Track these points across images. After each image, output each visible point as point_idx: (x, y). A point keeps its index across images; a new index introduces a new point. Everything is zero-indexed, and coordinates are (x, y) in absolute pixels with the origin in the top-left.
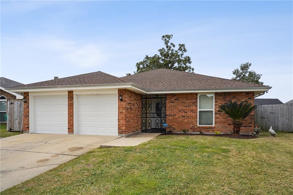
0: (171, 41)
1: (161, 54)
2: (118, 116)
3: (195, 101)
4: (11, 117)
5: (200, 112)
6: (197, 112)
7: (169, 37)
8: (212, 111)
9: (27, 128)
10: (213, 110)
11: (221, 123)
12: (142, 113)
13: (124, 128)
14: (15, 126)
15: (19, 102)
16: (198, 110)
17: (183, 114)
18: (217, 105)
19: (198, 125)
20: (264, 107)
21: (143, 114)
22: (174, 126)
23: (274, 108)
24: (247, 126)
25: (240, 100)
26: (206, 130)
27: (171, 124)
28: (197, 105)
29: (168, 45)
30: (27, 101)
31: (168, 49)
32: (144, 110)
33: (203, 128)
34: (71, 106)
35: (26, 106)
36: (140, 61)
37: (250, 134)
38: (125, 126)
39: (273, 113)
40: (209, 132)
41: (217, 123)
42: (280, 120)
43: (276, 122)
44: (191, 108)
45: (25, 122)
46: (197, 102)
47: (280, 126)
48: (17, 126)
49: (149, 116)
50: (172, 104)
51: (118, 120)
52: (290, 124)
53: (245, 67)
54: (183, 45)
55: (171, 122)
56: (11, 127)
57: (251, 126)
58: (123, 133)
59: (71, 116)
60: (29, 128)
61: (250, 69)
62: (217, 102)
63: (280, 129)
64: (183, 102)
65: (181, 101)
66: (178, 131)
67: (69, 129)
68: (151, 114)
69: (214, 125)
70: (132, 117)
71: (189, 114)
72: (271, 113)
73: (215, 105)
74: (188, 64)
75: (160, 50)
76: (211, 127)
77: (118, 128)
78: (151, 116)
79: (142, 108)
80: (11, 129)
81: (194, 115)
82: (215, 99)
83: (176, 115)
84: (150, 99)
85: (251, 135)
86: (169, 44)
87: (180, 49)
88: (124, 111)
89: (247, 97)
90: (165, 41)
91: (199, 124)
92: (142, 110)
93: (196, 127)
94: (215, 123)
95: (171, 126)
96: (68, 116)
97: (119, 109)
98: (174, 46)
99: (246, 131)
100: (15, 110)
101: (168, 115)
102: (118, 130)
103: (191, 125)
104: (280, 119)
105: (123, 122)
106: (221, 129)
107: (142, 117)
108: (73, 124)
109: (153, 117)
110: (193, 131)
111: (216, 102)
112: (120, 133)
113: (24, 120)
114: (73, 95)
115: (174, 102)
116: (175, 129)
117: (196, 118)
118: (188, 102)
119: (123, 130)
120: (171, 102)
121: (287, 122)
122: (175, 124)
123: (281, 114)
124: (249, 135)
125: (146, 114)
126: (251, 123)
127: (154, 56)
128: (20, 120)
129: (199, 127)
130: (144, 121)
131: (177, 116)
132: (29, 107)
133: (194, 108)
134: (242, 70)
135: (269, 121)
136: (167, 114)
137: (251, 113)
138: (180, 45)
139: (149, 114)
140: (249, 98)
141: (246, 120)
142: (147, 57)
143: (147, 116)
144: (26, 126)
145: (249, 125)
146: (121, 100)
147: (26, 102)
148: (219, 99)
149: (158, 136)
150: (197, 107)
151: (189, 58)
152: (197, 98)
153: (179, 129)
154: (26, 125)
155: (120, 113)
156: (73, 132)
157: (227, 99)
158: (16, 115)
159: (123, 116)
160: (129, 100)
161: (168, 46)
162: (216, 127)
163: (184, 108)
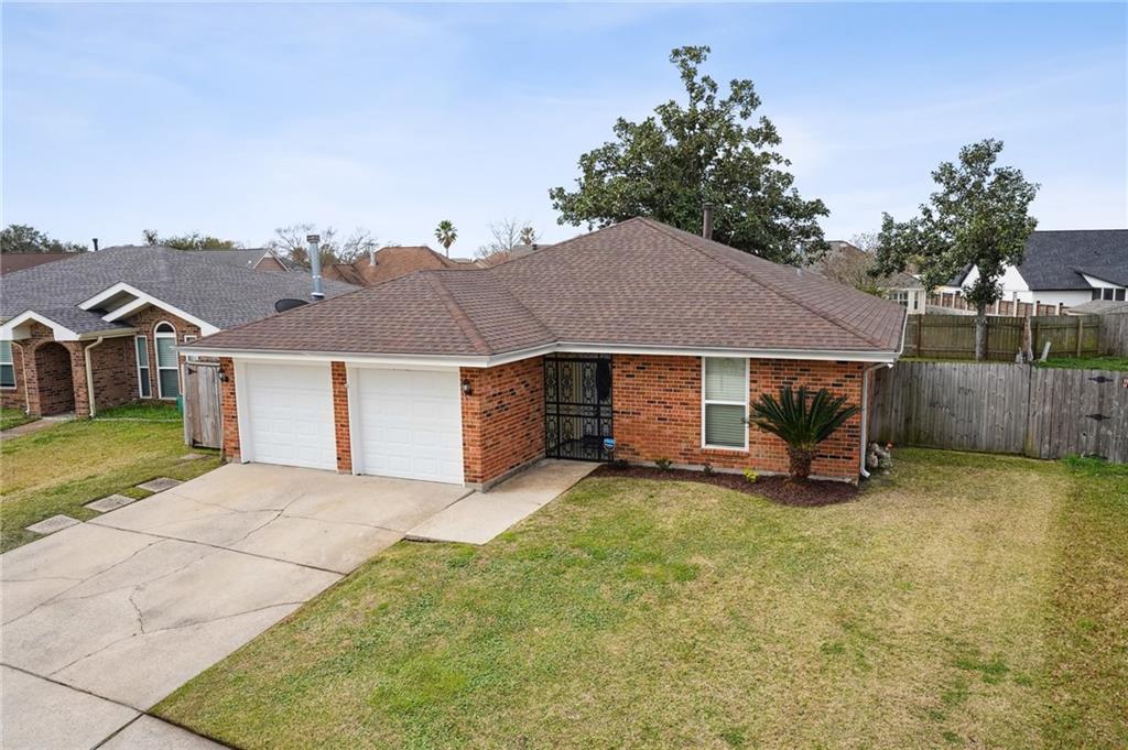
0: (702, 70)
1: (666, 121)
2: (464, 435)
3: (694, 375)
4: (193, 410)
5: (708, 406)
6: (700, 409)
7: (696, 54)
8: (743, 407)
9: (235, 448)
10: (746, 404)
11: (765, 444)
12: (547, 403)
13: (478, 468)
14: (205, 435)
15: (209, 368)
16: (704, 402)
17: (662, 412)
18: (756, 391)
19: (704, 446)
20: (941, 370)
21: (549, 406)
22: (636, 446)
23: (970, 375)
24: (839, 458)
25: (820, 380)
26: (724, 462)
27: (627, 438)
28: (700, 388)
29: (695, 81)
30: (231, 379)
31: (693, 95)
32: (551, 392)
33: (715, 454)
34: (341, 399)
35: (226, 391)
36: (594, 149)
37: (848, 480)
38: (483, 463)
39: (968, 392)
40: (733, 467)
41: (754, 443)
42: (985, 414)
43: (974, 421)
44: (682, 395)
45: (228, 432)
46: (700, 379)
47: (984, 434)
48: (210, 435)
49: (565, 412)
50: (629, 380)
51: (464, 444)
52: (1013, 428)
53: (980, 156)
54: (747, 85)
55: (628, 434)
56: (194, 435)
57: (851, 458)
58: (476, 482)
59: (342, 426)
60: (238, 448)
61: (1001, 162)
62: (755, 382)
63: (984, 445)
64: (659, 377)
65: (655, 373)
66: (647, 460)
67: (339, 459)
68: (571, 407)
69: (746, 449)
70: (506, 428)
71: (677, 411)
72: (960, 389)
73: (751, 390)
74: (767, 148)
75: (663, 108)
76: (738, 452)
77: (465, 467)
78: (571, 413)
79: (546, 389)
80: (194, 441)
81: (690, 415)
82: (751, 372)
83: (639, 414)
84: (566, 363)
85: (850, 484)
86: (697, 80)
87: (736, 98)
88: (477, 423)
89: (842, 372)
90: (682, 70)
91: (707, 443)
92: (546, 393)
93: (696, 451)
94: (750, 442)
95: (628, 445)
96: (336, 425)
97: (463, 417)
98: (714, 87)
99: (836, 471)
100: (200, 390)
101: (618, 412)
102: (465, 471)
103: (683, 446)
104: (985, 411)
105: (476, 451)
106: (766, 461)
107: (547, 414)
108: (349, 447)
109: (576, 416)
110: (689, 463)
111: (752, 382)
112: (470, 481)
113: (225, 428)
114: (345, 370)
115: (633, 376)
116: (638, 454)
117: (697, 426)
118: (674, 377)
119: (475, 472)
120: (628, 376)
121: (1006, 422)
122: (638, 438)
123: (989, 394)
124: (843, 483)
125: (558, 407)
126: (851, 450)
127: (645, 123)
128: (216, 418)
129: (705, 453)
130: (552, 425)
131: (643, 418)
132: (234, 394)
133: (692, 395)
134: (970, 166)
135: (953, 415)
136: (616, 408)
137: (851, 419)
138: (734, 83)
139: (565, 407)
140: (846, 376)
141: (837, 439)
142: (623, 126)
143: (561, 412)
144: (233, 445)
145: (846, 454)
146: (469, 393)
147: (227, 380)
148: (761, 373)
149: (583, 479)
150: (700, 392)
151: (770, 129)
152: (700, 366)
153: (648, 455)
154: (231, 441)
155: (467, 427)
156: (351, 468)
157: (785, 374)
158: (205, 403)
159: (476, 436)
160: (493, 387)
161: (694, 84)
162: (753, 454)
163: (664, 396)
